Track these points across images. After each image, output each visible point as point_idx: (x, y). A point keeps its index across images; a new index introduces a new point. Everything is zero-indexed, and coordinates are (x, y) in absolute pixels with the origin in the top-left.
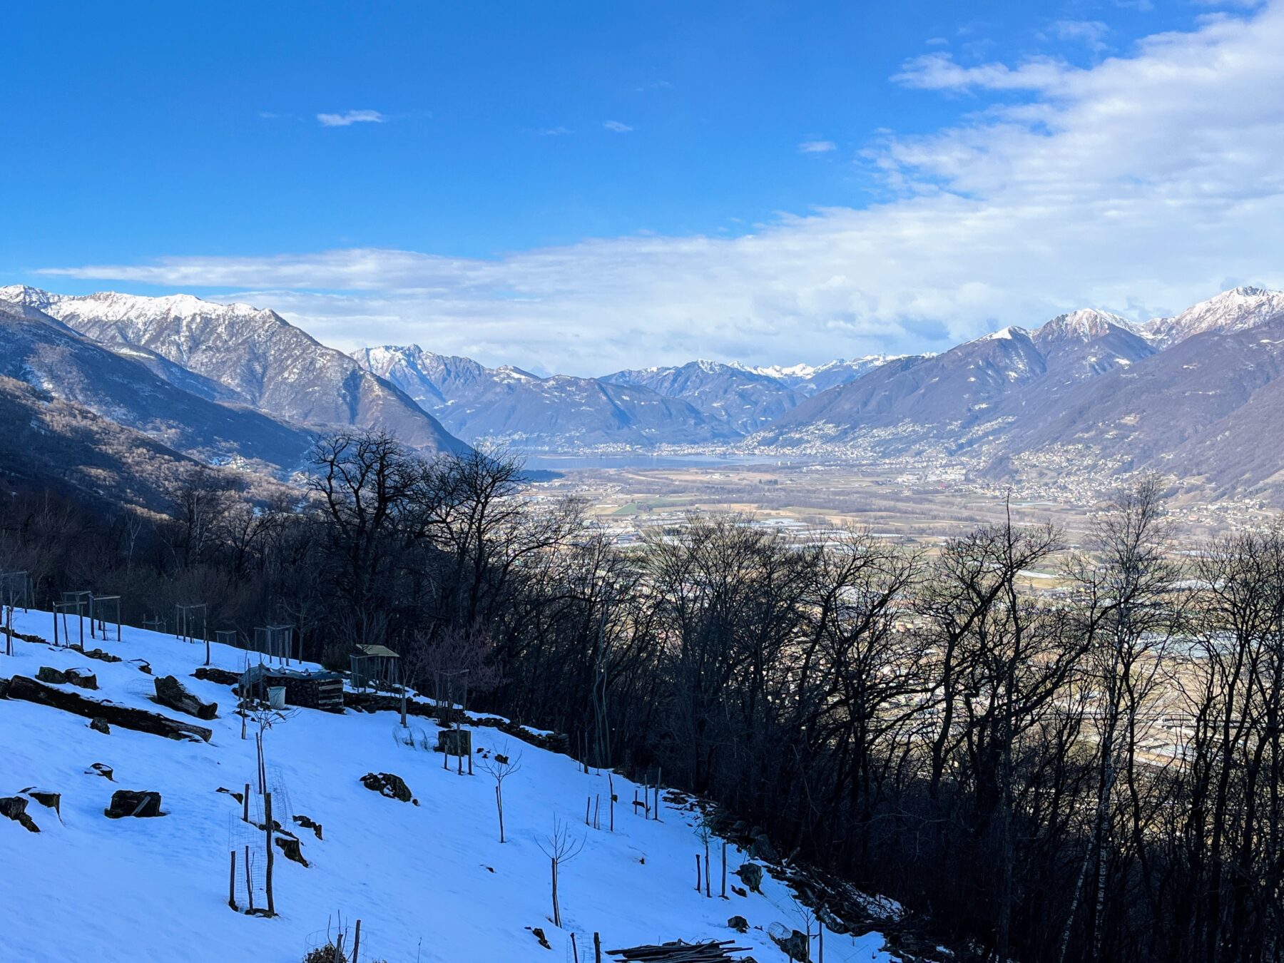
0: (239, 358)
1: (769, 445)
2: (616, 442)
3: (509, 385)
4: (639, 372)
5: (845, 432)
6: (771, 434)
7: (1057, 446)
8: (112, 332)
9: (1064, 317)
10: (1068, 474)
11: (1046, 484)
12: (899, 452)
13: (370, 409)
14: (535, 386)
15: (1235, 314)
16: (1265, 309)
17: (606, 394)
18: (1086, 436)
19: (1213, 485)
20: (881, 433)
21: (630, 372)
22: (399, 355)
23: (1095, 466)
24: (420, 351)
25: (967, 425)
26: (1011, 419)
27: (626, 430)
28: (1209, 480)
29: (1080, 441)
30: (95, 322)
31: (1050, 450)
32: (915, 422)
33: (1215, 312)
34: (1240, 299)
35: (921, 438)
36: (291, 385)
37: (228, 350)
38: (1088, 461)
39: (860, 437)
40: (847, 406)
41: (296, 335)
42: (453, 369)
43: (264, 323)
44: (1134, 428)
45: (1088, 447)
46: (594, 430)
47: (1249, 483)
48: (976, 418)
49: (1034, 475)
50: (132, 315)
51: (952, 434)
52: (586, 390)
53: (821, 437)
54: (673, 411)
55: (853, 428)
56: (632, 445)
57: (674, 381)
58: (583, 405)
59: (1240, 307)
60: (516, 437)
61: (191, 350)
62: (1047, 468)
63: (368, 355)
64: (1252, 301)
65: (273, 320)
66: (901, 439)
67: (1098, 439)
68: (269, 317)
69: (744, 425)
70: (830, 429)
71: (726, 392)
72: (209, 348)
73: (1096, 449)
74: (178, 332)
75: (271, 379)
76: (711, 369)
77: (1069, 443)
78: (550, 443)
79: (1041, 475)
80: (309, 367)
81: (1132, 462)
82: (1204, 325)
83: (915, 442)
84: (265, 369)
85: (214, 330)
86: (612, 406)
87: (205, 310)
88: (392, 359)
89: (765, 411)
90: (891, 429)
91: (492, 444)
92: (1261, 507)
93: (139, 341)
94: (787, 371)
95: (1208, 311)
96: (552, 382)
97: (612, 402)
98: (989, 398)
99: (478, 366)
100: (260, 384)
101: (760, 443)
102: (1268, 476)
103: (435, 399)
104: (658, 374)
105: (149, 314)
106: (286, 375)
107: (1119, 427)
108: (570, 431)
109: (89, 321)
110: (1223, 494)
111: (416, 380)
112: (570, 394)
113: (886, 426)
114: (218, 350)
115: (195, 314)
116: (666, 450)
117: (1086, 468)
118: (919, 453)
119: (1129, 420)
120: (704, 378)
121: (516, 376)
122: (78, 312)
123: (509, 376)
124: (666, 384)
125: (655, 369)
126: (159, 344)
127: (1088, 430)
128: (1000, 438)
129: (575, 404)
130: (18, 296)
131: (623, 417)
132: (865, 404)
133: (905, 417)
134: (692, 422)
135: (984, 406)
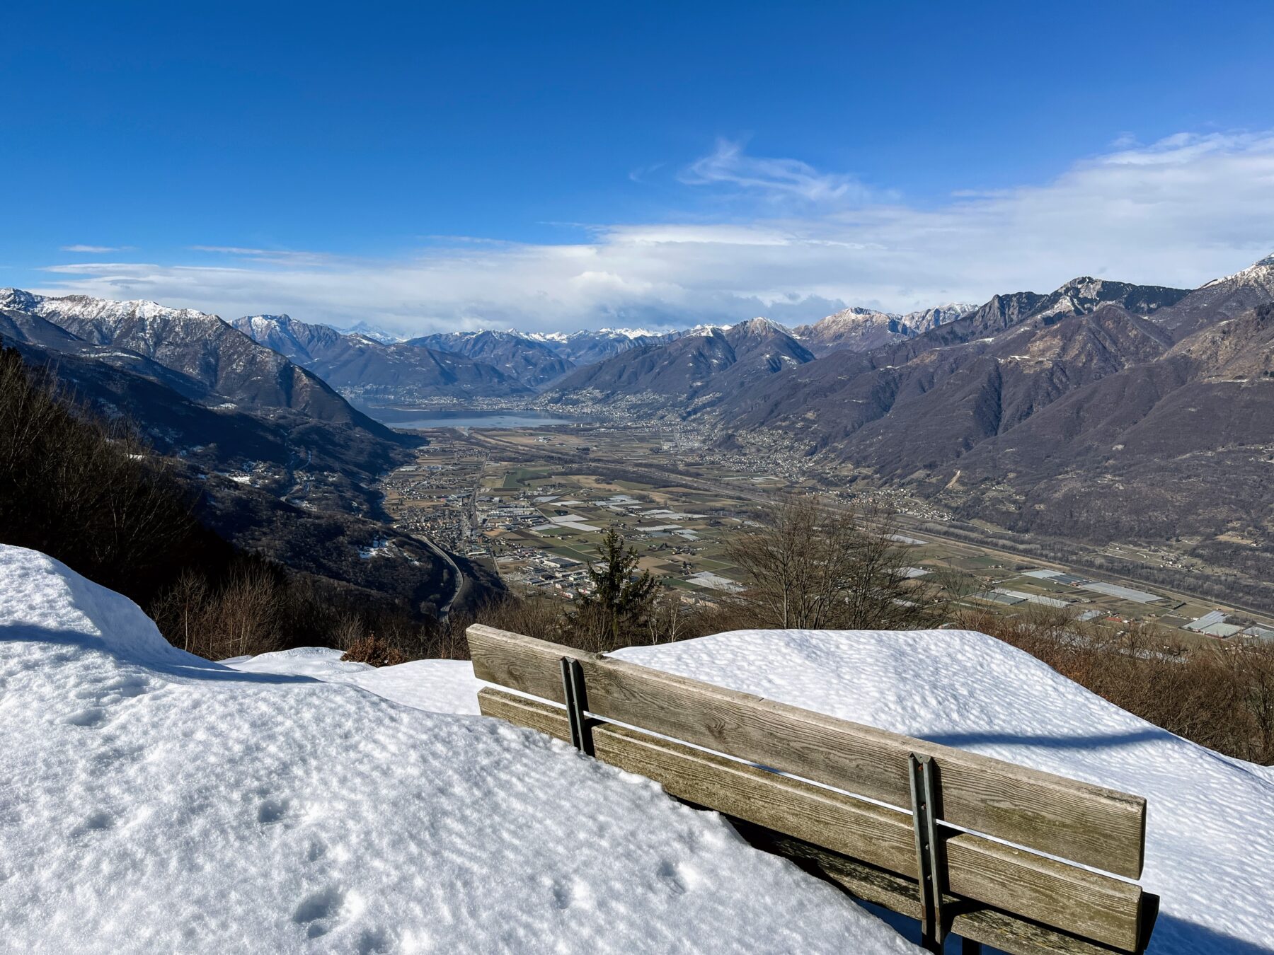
0: (196, 353)
1: (556, 403)
2: (446, 395)
3: (360, 349)
4: (447, 335)
5: (608, 396)
6: (557, 395)
7: (765, 429)
8: (89, 327)
9: (745, 322)
10: (776, 451)
11: (762, 458)
12: (649, 416)
13: (301, 394)
14: (381, 350)
15: (850, 325)
16: (868, 324)
17: (434, 359)
18: (784, 424)
19: (878, 475)
20: (632, 399)
21: (441, 335)
22: (274, 322)
23: (792, 447)
24: (290, 320)
25: (691, 398)
26: (718, 395)
27: (450, 386)
28: (876, 472)
29: (779, 428)
30: (74, 319)
31: (761, 433)
32: (655, 392)
33: (837, 324)
34: (853, 316)
35: (663, 406)
36: (238, 374)
37: (186, 345)
38: (786, 443)
39: (618, 400)
40: (608, 378)
41: (239, 336)
42: (316, 334)
43: (212, 325)
44: (814, 422)
45: (786, 433)
46: (426, 385)
47: (901, 476)
48: (695, 393)
49: (753, 450)
50: (103, 314)
51: (682, 404)
52: (419, 355)
53: (592, 399)
54: (483, 372)
55: (613, 393)
56: (458, 399)
57: (474, 346)
58: (416, 366)
59: (853, 321)
60: (368, 387)
61: (157, 344)
62: (761, 446)
63: (250, 322)
64: (860, 317)
65: (219, 323)
66: (647, 405)
67: (791, 427)
68: (216, 321)
69: (529, 381)
70: (597, 393)
71: (514, 356)
72: (170, 344)
73: (791, 435)
74: (143, 330)
75: (223, 369)
76: (501, 337)
77: (773, 429)
78: (395, 393)
79: (759, 450)
80: (252, 361)
81: (816, 447)
82: (832, 332)
83: (659, 409)
84: (217, 360)
85: (171, 330)
86: (438, 368)
87: (163, 313)
88: (269, 325)
89: (543, 370)
90: (639, 396)
91: (351, 392)
92: (912, 496)
93: (112, 335)
94: (549, 337)
95: (833, 322)
96: (393, 348)
97: (438, 364)
98: (702, 378)
99: (335, 333)
100: (215, 371)
101: (550, 402)
102: (912, 473)
103: (304, 357)
104: (461, 338)
105: (118, 314)
106: (234, 366)
107: (804, 420)
108: (409, 385)
109: (69, 318)
110: (886, 483)
111: (289, 343)
112: (408, 357)
113: (635, 393)
114: (178, 345)
115: (155, 316)
116: (482, 403)
117: (786, 447)
118: (662, 417)
119: (810, 415)
120: (496, 344)
121: (366, 342)
122: (58, 310)
123: (360, 342)
124: (469, 347)
125: (458, 334)
126: (129, 339)
127: (784, 419)
128: (715, 411)
129: (411, 365)
130: (9, 296)
131: (448, 376)
132: (620, 377)
133: (647, 387)
134: (496, 380)
135: (699, 384)
